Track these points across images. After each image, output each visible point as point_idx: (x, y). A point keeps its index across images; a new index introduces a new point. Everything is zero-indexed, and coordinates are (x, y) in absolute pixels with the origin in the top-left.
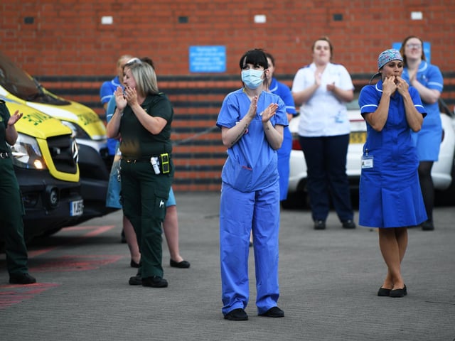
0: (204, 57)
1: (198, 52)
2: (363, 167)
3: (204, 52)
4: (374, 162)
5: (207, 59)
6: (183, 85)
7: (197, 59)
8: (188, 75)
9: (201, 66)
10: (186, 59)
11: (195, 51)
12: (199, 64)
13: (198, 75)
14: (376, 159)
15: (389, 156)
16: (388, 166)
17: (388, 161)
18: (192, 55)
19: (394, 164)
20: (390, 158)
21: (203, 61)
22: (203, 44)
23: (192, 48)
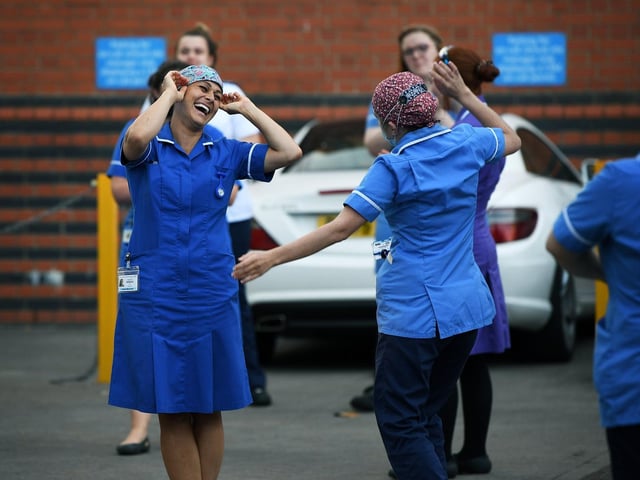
0: (123, 58)
1: (113, 50)
2: (120, 289)
3: (124, 50)
4: (141, 279)
5: (130, 64)
6: (81, 113)
7: (111, 63)
8: (94, 94)
9: (118, 77)
10: (90, 63)
11: (107, 48)
12: (114, 73)
13: (112, 95)
14: (144, 275)
15: (172, 269)
16: (169, 289)
17: (169, 279)
18: (102, 54)
19: (181, 286)
20: (172, 272)
21: (122, 68)
22: (123, 33)
23: (101, 42)
